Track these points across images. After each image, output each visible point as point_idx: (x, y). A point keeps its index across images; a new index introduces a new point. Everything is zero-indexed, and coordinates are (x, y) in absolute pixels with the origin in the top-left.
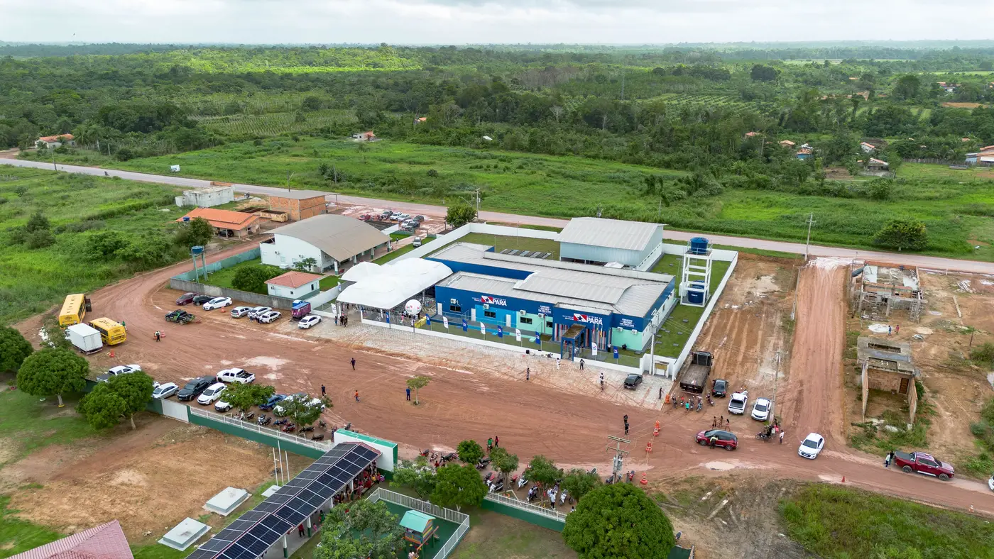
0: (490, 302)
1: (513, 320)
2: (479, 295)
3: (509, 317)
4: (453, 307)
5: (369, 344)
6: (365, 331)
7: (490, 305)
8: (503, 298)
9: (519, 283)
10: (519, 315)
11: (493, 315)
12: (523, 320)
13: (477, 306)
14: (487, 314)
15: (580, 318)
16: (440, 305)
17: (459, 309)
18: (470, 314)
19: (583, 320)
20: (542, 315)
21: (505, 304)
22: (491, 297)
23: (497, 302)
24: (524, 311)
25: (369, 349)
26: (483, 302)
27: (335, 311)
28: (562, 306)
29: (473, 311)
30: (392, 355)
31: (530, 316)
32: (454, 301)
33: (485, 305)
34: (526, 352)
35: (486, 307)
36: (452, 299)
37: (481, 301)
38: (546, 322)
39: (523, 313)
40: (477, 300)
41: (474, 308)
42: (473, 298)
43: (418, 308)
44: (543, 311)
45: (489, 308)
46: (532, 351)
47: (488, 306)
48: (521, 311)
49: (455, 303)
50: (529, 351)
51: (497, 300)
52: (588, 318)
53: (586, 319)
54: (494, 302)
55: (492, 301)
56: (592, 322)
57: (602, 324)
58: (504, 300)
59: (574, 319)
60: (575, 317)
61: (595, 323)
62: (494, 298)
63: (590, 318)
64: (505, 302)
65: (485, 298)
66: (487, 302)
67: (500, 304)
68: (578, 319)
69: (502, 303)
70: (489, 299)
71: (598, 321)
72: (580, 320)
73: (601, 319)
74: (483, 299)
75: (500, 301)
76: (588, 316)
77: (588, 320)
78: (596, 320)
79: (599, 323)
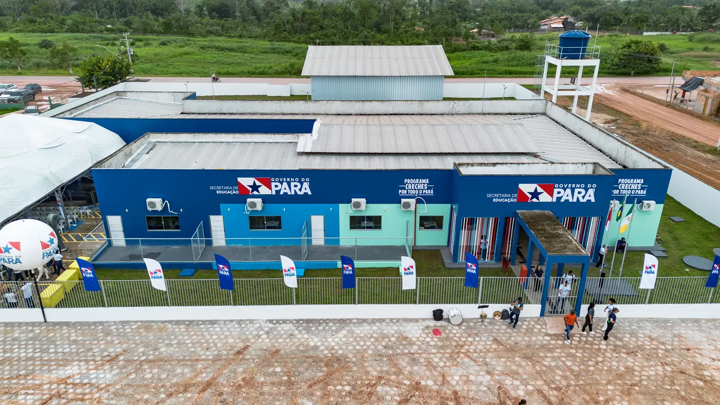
0: (264, 190)
1: (331, 229)
2: (229, 176)
3: (318, 222)
4: (156, 221)
7: (266, 199)
8: (299, 175)
9: (305, 142)
10: (345, 211)
11: (275, 222)
12: (356, 222)
13: (226, 208)
14: (256, 222)
15: (535, 194)
16: (115, 222)
17: (172, 222)
18: (207, 232)
19: (545, 197)
20: (413, 201)
21: (306, 189)
22: (265, 176)
23: (284, 189)
24: (363, 201)
28: (465, 171)
29: (217, 222)
31: (375, 210)
32: (157, 204)
33: (249, 200)
34: (431, 316)
35: (253, 205)
36: (148, 200)
37: (237, 192)
38: (421, 217)
39: (357, 205)
40: (225, 192)
41: (218, 213)
42: (212, 188)
43: (45, 246)
44: (413, 192)
45: (259, 207)
46: (450, 310)
47: (259, 201)
48: (354, 200)
49: (159, 208)
50: (441, 311)
51: (282, 183)
52: (556, 191)
53: (551, 195)
54: (274, 189)
55: (270, 188)
56: (567, 198)
57: (593, 200)
58: (303, 180)
59: (519, 199)
60: (521, 193)
61: (575, 200)
62: (273, 179)
63: (562, 191)
64: (306, 185)
65: (247, 182)
66: (255, 193)
67: (293, 193)
68: (530, 196)
69: (297, 189)
70: (258, 183)
71: (583, 194)
72: (535, 200)
73: (592, 188)
74: (241, 187)
75: (292, 184)
76: (556, 186)
77: (556, 195)
78: (580, 193)
79: (587, 198)
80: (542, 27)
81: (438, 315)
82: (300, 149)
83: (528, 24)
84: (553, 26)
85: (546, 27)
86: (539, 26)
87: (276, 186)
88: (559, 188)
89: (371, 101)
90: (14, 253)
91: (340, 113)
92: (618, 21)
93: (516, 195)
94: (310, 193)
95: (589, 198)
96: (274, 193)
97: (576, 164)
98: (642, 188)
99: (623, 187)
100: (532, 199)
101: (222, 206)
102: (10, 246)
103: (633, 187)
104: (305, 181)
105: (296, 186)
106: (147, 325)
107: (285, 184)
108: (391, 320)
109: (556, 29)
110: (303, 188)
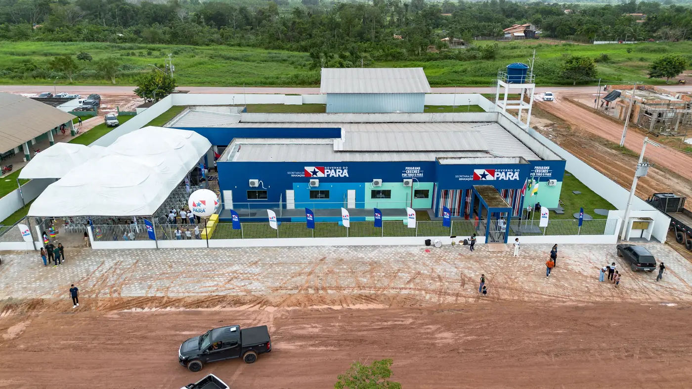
0: (320, 174)
1: (360, 197)
2: (299, 166)
3: (351, 194)
4: (252, 193)
5: (135, 291)
6: (109, 263)
7: (321, 180)
8: (342, 165)
9: (338, 144)
10: (369, 187)
11: (326, 194)
12: (375, 194)
13: (297, 185)
14: (314, 194)
15: (484, 176)
16: (228, 194)
17: (263, 194)
18: (284, 200)
19: (489, 177)
20: (411, 181)
21: (345, 173)
22: (321, 166)
23: (332, 173)
24: (380, 181)
25: (141, 302)
26: (308, 177)
27: (29, 238)
28: (442, 162)
29: (290, 194)
30: (199, 303)
31: (387, 186)
32: (255, 182)
33: (311, 180)
34: (424, 243)
35: (314, 183)
36: (250, 180)
37: (304, 176)
38: (415, 191)
39: (377, 183)
40: (296, 176)
41: (291, 189)
42: (289, 173)
43: (216, 203)
44: (411, 175)
45: (317, 185)
46: (434, 239)
47: (317, 181)
48: (374, 180)
49: (257, 185)
50: (430, 240)
51: (331, 170)
52: (496, 173)
53: (493, 176)
54: (326, 173)
55: (324, 173)
56: (503, 178)
57: (518, 179)
58: (344, 168)
59: (474, 178)
60: (475, 175)
61: (507, 179)
62: (326, 168)
63: (499, 173)
64: (346, 171)
65: (310, 169)
66: (315, 176)
67: (337, 176)
68: (481, 177)
69: (340, 174)
70: (317, 170)
71: (512, 175)
72: (484, 179)
73: (517, 171)
74: (306, 172)
75: (337, 170)
76: (496, 170)
77: (496, 176)
78: (510, 174)
79: (514, 178)
80: (506, 36)
81: (428, 243)
82: (336, 149)
83: (494, 33)
84: (516, 34)
85: (509, 35)
86: (504, 34)
87: (328, 172)
88: (498, 171)
89: (374, 113)
90: (202, 206)
91: (352, 122)
92: (572, 31)
93: (472, 176)
94: (347, 176)
95: (516, 178)
96: (326, 176)
97: (509, 157)
98: (549, 172)
99: (537, 171)
100: (482, 178)
101: (294, 184)
102: (200, 203)
103: (543, 171)
104: (345, 169)
105: (339, 172)
106: (267, 249)
107: (333, 171)
108: (402, 246)
109: (518, 37)
110: (344, 173)
